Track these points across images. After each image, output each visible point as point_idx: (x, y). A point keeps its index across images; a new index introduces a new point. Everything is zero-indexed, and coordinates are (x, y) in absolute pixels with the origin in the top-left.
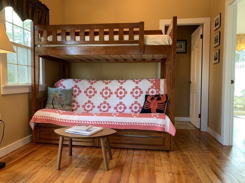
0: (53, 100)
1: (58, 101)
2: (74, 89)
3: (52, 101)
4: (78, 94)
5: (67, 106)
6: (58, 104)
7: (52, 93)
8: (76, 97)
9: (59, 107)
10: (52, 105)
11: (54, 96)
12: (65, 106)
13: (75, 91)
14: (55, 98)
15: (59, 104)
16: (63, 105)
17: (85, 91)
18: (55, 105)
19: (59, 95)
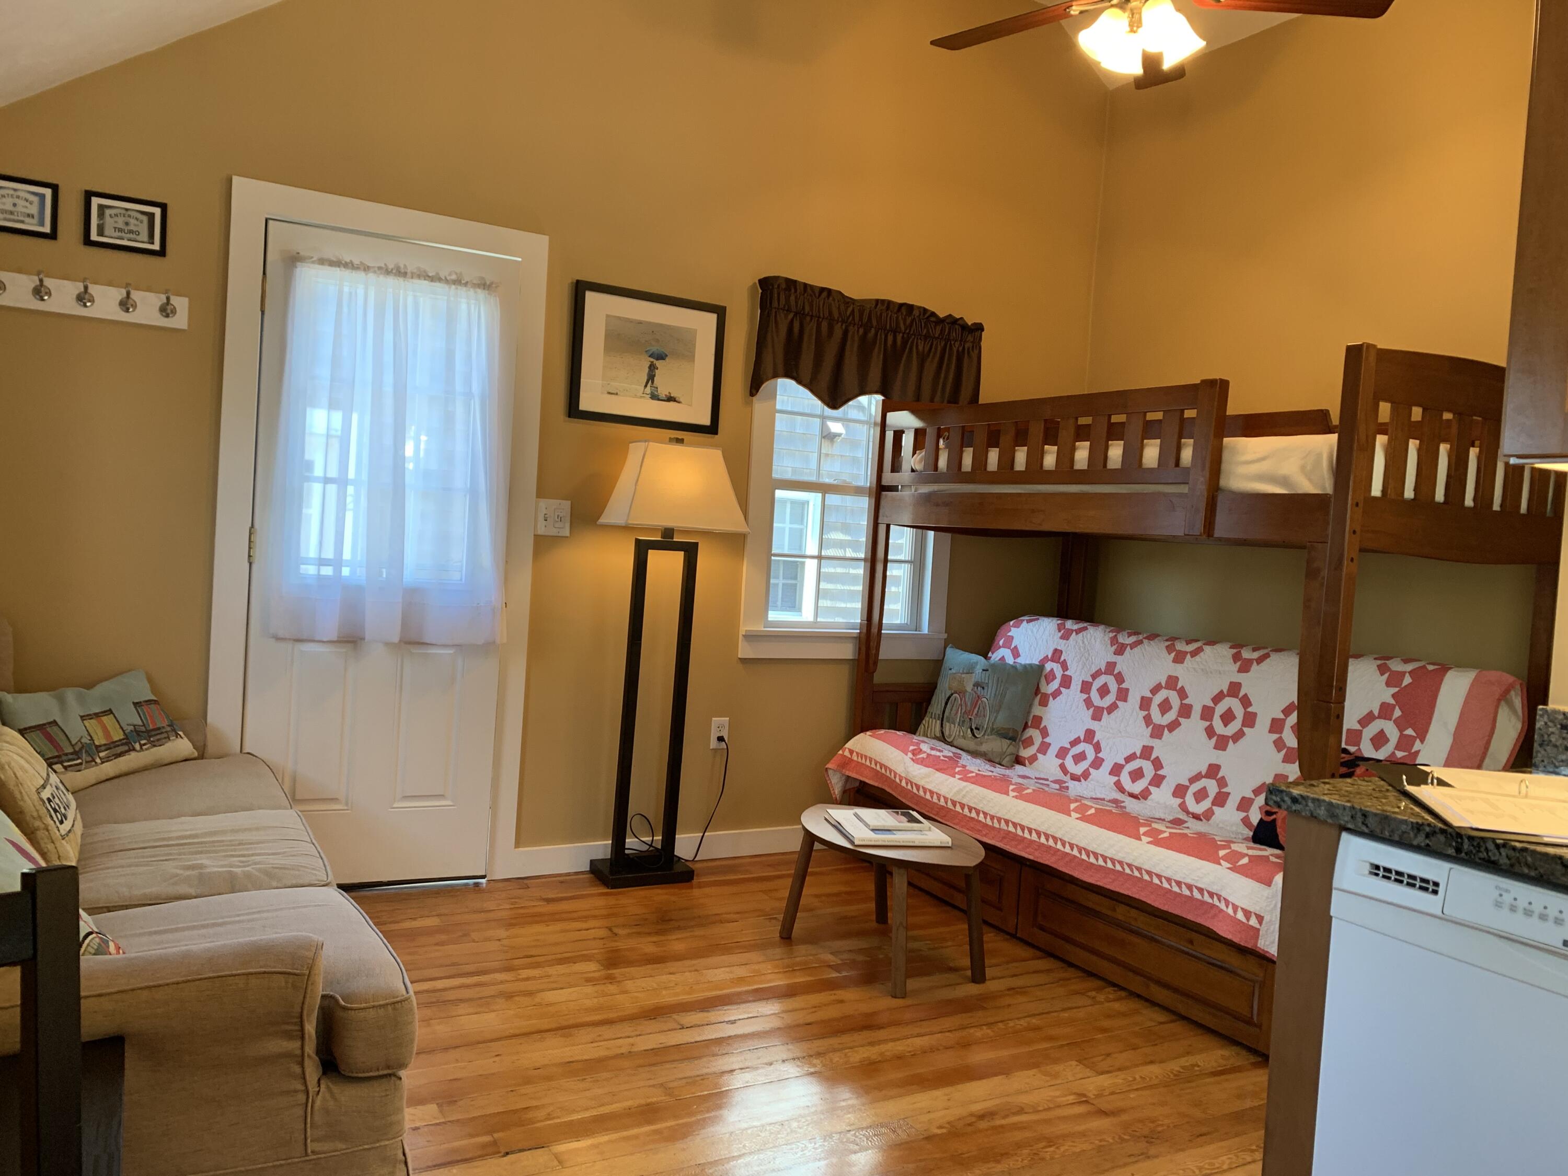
0: (946, 704)
1: (963, 711)
2: (1049, 666)
3: (943, 705)
4: (1056, 694)
5: (994, 736)
6: (961, 724)
7: (953, 671)
8: (1046, 706)
9: (962, 734)
10: (939, 722)
11: (955, 684)
12: (984, 735)
13: (1051, 677)
14: (956, 695)
15: (964, 722)
16: (976, 728)
17: (1083, 681)
18: (948, 724)
19: (974, 686)
